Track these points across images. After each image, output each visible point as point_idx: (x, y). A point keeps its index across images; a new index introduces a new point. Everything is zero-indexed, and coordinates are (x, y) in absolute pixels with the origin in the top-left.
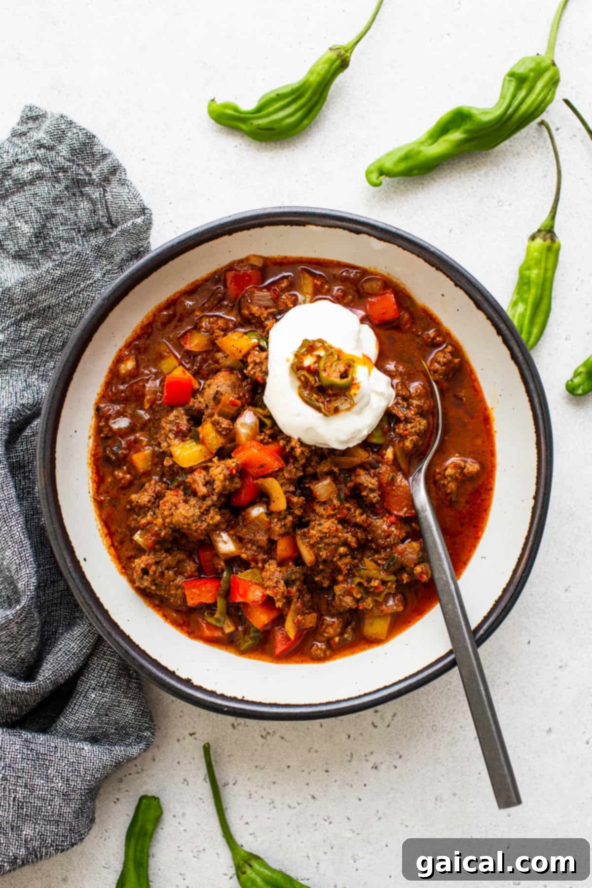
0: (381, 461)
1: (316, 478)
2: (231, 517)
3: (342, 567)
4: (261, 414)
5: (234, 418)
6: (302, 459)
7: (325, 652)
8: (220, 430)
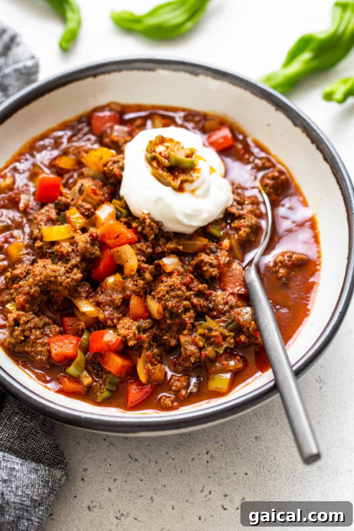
0: (219, 247)
1: (163, 255)
2: (91, 290)
3: (187, 319)
4: (117, 204)
5: (96, 206)
6: (151, 234)
7: (172, 402)
8: (84, 211)
